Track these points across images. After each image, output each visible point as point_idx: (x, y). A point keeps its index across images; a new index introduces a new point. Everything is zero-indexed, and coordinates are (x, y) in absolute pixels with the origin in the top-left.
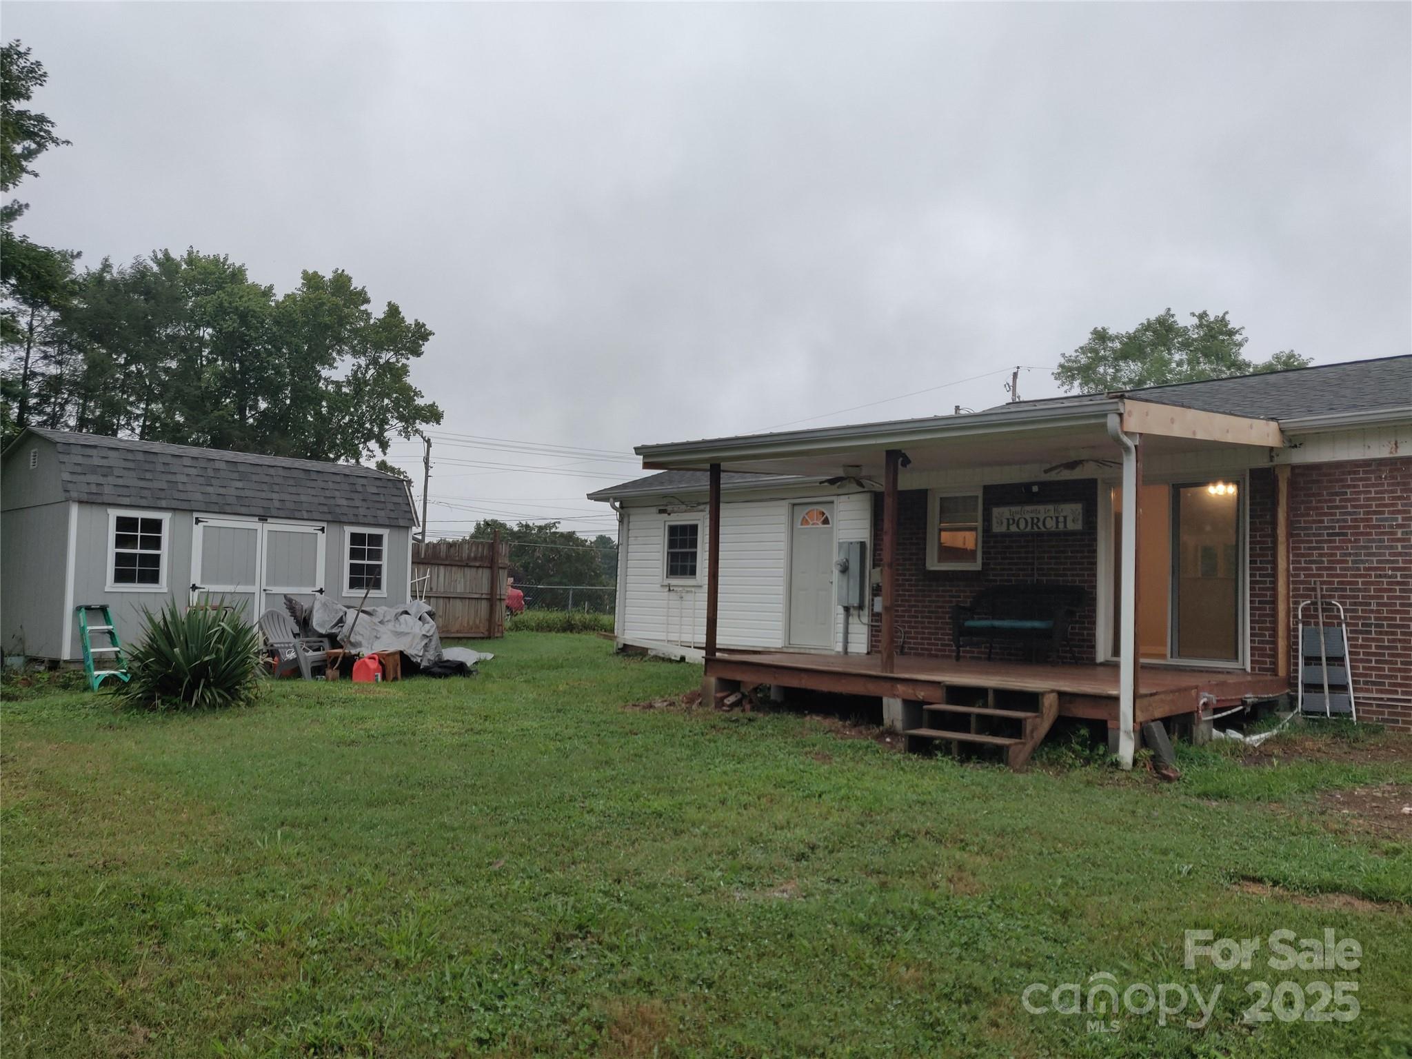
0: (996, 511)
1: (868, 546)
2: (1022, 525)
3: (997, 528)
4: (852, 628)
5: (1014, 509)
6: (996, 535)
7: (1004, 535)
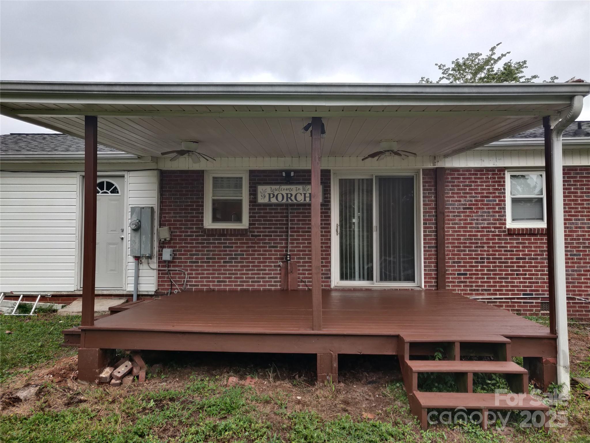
0: (261, 189)
1: (156, 209)
2: (280, 198)
3: (261, 200)
4: (142, 273)
5: (274, 187)
6: (260, 205)
7: (265, 205)
